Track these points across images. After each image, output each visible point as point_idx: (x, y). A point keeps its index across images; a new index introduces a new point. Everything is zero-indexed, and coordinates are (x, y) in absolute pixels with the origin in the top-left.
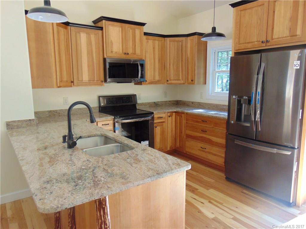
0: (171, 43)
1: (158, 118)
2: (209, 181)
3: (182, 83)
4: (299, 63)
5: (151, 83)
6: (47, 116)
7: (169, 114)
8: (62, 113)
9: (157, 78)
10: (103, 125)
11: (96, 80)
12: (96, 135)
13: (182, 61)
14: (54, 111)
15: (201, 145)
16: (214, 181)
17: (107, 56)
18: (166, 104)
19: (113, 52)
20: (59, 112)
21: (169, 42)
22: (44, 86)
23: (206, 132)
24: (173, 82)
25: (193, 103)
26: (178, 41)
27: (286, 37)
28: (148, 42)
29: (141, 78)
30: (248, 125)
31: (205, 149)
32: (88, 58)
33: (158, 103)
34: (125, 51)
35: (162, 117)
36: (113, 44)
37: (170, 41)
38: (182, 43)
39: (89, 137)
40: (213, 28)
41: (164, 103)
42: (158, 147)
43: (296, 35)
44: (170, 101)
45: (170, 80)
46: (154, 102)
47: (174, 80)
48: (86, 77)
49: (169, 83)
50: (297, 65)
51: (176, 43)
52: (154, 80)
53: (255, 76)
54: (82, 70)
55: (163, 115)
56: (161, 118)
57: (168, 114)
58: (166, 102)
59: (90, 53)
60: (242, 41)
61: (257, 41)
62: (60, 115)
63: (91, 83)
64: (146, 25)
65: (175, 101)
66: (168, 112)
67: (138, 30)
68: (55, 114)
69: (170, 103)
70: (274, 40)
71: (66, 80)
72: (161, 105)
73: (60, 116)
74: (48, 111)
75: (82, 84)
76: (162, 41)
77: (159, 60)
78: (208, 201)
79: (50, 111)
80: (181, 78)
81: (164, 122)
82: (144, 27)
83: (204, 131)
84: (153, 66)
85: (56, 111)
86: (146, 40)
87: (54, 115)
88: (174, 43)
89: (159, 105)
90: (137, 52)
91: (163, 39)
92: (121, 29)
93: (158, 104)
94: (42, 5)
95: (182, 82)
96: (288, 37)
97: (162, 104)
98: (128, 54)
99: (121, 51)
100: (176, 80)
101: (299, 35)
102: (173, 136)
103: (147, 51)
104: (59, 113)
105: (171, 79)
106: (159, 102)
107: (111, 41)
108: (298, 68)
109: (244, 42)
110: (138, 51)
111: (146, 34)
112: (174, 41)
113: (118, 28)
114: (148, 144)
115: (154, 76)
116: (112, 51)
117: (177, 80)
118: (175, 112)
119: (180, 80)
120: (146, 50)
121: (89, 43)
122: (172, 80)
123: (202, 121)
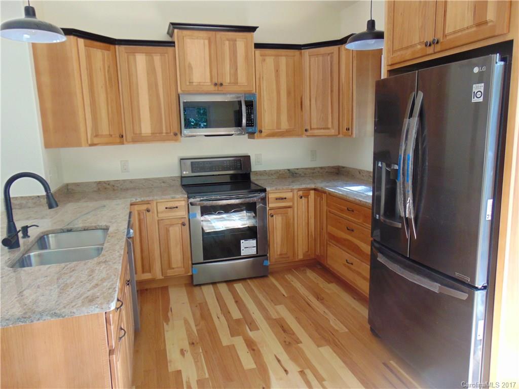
0: (313, 59)
1: (276, 199)
2: (336, 328)
3: (333, 134)
4: (483, 88)
5: (272, 135)
6: (95, 189)
7: (301, 193)
8: (118, 185)
9: (285, 126)
10: (166, 208)
11: (164, 131)
12: (98, 228)
13: (332, 91)
14: (105, 182)
15: (346, 256)
16: (347, 330)
17: (183, 91)
18: (313, 173)
19: (193, 83)
20: (113, 184)
21: (308, 57)
22: (67, 144)
23: (353, 230)
24: (316, 132)
25: (360, 173)
26: (326, 54)
27: (467, 28)
28: (264, 60)
29: (247, 126)
30: (400, 225)
31: (352, 264)
32: (150, 95)
33: (297, 171)
34: (215, 81)
35: (285, 198)
36: (192, 68)
37: (310, 56)
38: (332, 57)
39: (85, 230)
40: (369, 22)
41: (309, 171)
42: (277, 252)
43: (486, 23)
44: (321, 168)
45: (311, 129)
46: (289, 170)
47: (318, 129)
48: (146, 128)
49: (309, 134)
50: (479, 94)
51: (321, 58)
52: (279, 129)
53: (405, 120)
54: (139, 116)
55: (289, 195)
56: (282, 199)
57: (299, 192)
58: (314, 169)
59: (153, 86)
60: (396, 47)
61: (420, 43)
62: (116, 188)
63: (157, 136)
64: (257, 30)
65: (333, 167)
66: (299, 190)
67: (242, 41)
68: (108, 186)
69: (321, 171)
70: (448, 38)
71: (108, 133)
72: (303, 175)
73: (114, 190)
74: (96, 182)
75: (138, 139)
76: (294, 56)
77: (289, 93)
78: (300, 370)
79: (100, 183)
80: (330, 126)
81: (290, 207)
82: (255, 33)
83: (350, 230)
84: (275, 105)
85: (108, 183)
86: (261, 58)
87: (106, 189)
88: (316, 59)
89: (298, 175)
90: (239, 80)
91: (297, 52)
92: (207, 42)
93: (296, 173)
94: (21, 16)
95: (333, 132)
96: (471, 27)
97: (305, 174)
98: (221, 84)
99: (208, 80)
100: (321, 129)
101: (492, 21)
102: (311, 232)
103: (263, 78)
104: (114, 186)
105: (312, 127)
106: (298, 169)
107: (190, 64)
108: (481, 100)
109: (400, 48)
110: (242, 78)
111: (258, 46)
112: (318, 55)
113: (202, 41)
114: (255, 246)
115: (279, 123)
116: (191, 81)
117: (324, 129)
118: (315, 189)
119: (328, 129)
120: (261, 76)
121: (151, 71)
122: (314, 129)
123: (348, 209)
